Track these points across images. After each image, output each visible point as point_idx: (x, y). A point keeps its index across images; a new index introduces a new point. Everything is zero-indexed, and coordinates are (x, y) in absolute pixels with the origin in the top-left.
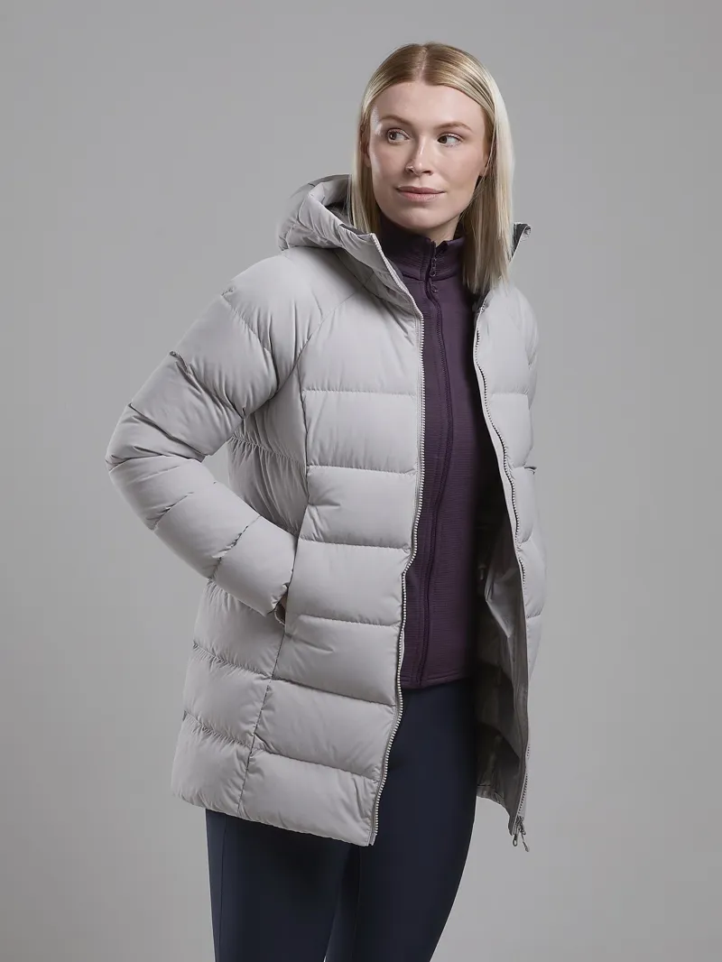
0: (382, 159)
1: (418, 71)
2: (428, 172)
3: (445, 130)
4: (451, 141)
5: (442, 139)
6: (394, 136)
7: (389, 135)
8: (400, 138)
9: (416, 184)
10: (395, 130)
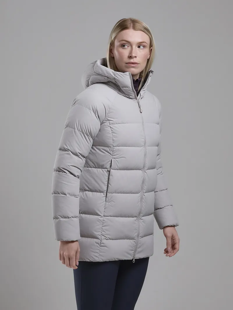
0: (120, 54)
1: (130, 26)
2: (135, 57)
3: (140, 44)
4: (141, 47)
5: (139, 47)
6: (124, 46)
7: (123, 46)
8: (126, 47)
9: (132, 61)
10: (125, 44)
